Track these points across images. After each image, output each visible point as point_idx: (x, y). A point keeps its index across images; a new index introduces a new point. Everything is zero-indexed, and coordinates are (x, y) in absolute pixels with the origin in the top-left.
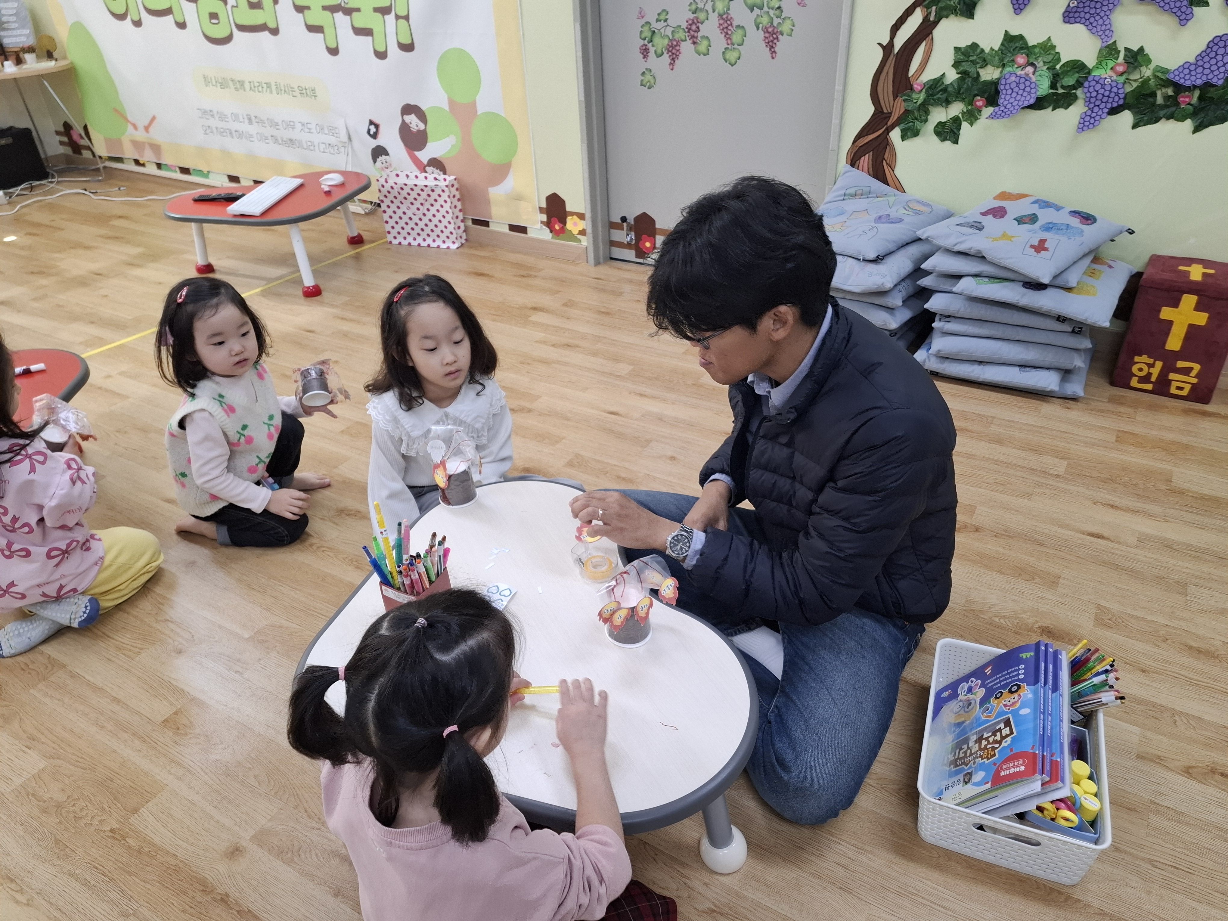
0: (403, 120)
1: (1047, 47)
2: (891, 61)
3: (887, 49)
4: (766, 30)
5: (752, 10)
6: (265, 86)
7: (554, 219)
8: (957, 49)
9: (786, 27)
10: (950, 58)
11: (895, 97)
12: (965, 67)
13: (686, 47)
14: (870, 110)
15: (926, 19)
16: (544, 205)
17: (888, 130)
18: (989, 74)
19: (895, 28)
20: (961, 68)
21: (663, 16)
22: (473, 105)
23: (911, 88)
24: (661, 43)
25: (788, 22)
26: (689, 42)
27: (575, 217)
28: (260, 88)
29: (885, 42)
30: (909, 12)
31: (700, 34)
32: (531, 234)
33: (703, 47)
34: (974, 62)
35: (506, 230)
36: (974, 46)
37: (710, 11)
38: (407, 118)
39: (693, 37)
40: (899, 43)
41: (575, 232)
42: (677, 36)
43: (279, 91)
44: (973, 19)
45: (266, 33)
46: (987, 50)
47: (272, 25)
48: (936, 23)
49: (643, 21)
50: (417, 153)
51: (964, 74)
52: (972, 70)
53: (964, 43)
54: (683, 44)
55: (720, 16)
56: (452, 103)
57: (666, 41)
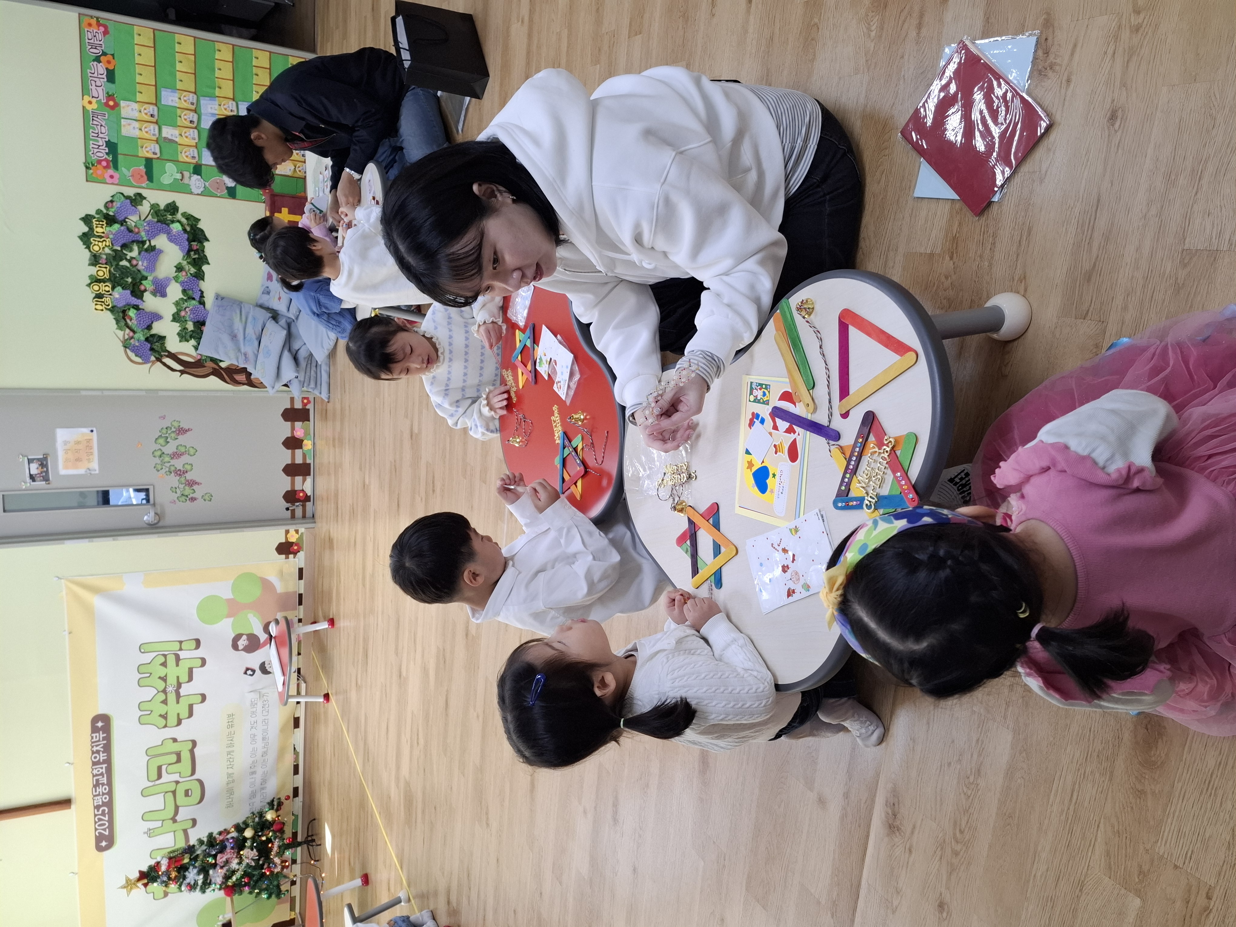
0: (242, 650)
1: (177, 304)
2: (187, 370)
3: (182, 372)
4: (178, 434)
5: (168, 442)
6: (229, 756)
7: (291, 549)
8: (180, 341)
9: (176, 424)
10: (185, 344)
11: (205, 367)
12: (188, 337)
13: (189, 476)
14: (212, 378)
15: (167, 356)
16: (284, 556)
17: (221, 368)
18: (190, 326)
19: (173, 370)
20: (189, 338)
21: (174, 490)
22: (228, 601)
23: (200, 360)
24: (188, 491)
25: (173, 423)
26: (186, 475)
27: (288, 536)
28: (231, 760)
29: (179, 374)
30: (165, 364)
31: (182, 469)
32: (302, 565)
33: (188, 467)
34: (186, 333)
35: (302, 582)
36: (178, 334)
37: (170, 464)
38: (241, 647)
39: (183, 473)
40: (179, 367)
41: (297, 536)
42: (183, 481)
43: (231, 745)
44: (165, 337)
45: (195, 750)
46: (180, 328)
47: (190, 745)
48: (168, 352)
49: (177, 501)
50: (261, 642)
51: (191, 337)
52: (189, 334)
53: (178, 339)
54: (187, 478)
55: (172, 458)
56: (229, 616)
57: (187, 488)
